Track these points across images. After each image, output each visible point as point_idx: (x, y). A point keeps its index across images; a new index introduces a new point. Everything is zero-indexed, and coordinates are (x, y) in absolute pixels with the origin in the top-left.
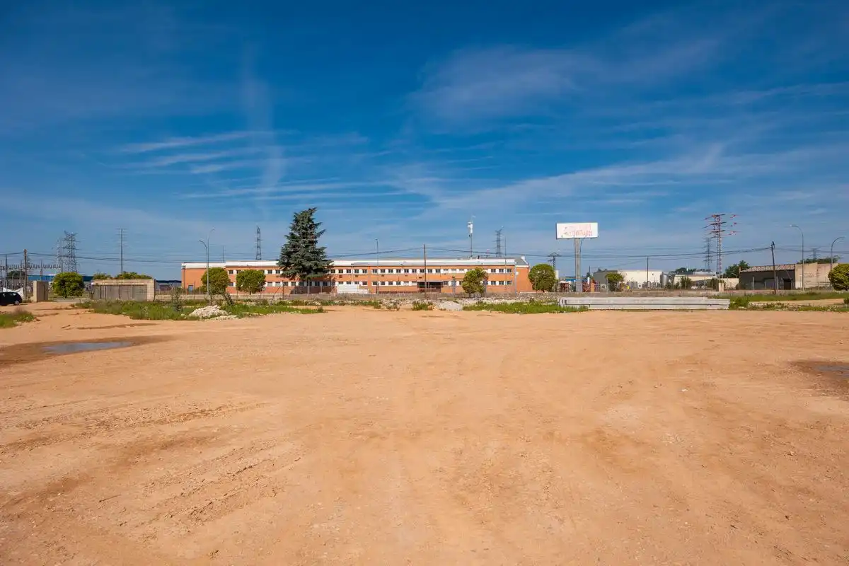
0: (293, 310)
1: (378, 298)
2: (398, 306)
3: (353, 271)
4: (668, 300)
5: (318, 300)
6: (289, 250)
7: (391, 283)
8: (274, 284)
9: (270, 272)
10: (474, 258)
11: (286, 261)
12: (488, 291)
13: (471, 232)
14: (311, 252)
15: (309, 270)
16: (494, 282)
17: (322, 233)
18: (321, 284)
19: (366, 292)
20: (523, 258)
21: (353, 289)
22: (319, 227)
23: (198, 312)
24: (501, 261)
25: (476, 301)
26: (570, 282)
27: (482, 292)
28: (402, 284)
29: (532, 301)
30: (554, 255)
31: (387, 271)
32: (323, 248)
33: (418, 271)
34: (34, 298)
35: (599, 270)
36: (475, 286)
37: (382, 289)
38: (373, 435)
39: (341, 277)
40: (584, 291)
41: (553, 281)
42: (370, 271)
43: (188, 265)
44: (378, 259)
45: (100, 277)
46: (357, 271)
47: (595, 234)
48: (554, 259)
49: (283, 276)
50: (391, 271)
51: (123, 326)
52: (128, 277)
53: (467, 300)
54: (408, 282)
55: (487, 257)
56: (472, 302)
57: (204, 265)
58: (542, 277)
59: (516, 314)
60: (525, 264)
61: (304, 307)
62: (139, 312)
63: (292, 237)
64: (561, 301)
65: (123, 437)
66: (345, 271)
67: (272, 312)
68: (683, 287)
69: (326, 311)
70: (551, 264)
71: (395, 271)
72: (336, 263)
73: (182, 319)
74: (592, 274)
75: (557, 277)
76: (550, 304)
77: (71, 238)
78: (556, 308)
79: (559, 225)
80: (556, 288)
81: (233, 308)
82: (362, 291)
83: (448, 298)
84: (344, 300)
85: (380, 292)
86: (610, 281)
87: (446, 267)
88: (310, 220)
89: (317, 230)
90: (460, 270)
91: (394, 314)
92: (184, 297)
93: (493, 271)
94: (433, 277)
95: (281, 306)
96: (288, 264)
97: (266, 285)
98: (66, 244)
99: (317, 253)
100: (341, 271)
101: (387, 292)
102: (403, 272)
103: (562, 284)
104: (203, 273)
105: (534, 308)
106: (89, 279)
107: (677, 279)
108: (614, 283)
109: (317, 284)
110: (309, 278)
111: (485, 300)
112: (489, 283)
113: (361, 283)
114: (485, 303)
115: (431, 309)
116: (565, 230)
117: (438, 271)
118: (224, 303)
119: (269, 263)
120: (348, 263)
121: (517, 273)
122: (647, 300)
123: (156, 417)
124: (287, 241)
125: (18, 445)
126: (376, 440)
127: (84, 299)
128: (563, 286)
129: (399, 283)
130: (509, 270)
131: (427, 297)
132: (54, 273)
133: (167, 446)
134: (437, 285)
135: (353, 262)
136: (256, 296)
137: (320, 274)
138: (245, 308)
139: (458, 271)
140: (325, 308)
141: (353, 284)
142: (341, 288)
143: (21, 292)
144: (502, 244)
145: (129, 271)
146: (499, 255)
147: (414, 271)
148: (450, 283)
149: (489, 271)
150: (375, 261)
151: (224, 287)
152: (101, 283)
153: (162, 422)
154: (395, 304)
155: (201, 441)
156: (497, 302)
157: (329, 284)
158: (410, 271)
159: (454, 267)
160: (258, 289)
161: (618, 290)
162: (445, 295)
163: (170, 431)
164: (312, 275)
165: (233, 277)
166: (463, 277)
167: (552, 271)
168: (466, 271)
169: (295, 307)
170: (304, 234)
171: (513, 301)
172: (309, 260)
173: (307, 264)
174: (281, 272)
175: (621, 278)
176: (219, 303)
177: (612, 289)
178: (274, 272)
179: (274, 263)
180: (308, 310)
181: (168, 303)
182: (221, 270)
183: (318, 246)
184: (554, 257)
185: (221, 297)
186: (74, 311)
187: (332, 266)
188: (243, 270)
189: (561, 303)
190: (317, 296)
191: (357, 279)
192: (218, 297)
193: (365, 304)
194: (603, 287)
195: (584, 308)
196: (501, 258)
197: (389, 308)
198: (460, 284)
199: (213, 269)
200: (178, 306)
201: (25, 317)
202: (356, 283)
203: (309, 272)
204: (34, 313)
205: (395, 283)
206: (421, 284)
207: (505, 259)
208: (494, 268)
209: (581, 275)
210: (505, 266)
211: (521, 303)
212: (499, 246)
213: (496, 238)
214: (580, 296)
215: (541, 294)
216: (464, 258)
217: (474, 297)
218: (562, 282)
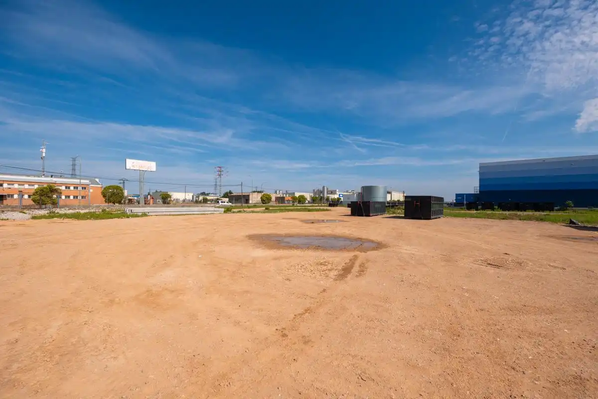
4: (196, 209)
10: (47, 176)
12: (61, 203)
13: (44, 155)
16: (67, 197)
20: (97, 180)
24: (76, 181)
25: (49, 211)
26: (136, 198)
27: (55, 204)
29: (104, 211)
30: (124, 179)
35: (156, 191)
36: (47, 199)
40: (146, 204)
41: (122, 196)
47: (154, 169)
48: (124, 183)
53: (36, 211)
55: (61, 177)
56: (42, 212)
58: (113, 194)
59: (89, 220)
60: (99, 184)
64: (128, 210)
68: (204, 202)
70: (121, 186)
74: (151, 193)
75: (126, 193)
76: (119, 212)
78: (124, 215)
80: (125, 202)
83: (13, 209)
86: (163, 198)
87: (11, 182)
90: (29, 185)
93: (68, 188)
103: (129, 199)
105: (106, 215)
107: (201, 198)
108: (165, 199)
111: (57, 210)
112: (63, 197)
114: (58, 213)
116: (131, 164)
121: (91, 191)
122: (185, 209)
128: (130, 201)
130: (84, 188)
139: (26, 186)
144: (77, 168)
146: (73, 176)
148: (16, 196)
149: (63, 188)
156: (71, 211)
159: (21, 183)
161: (168, 203)
162: (7, 206)
166: (33, 191)
167: (122, 190)
168: (36, 186)
171: (87, 211)
175: (170, 197)
177: (164, 203)
184: (124, 181)
189: (128, 212)
194: (159, 201)
195: (144, 215)
196: (75, 178)
198: (29, 196)
207: (80, 179)
208: (69, 185)
209: (144, 194)
210: (80, 184)
211: (94, 212)
212: (74, 170)
213: (71, 163)
214: (143, 207)
215: (112, 206)
216: (34, 176)
217: (45, 208)
218: (129, 198)
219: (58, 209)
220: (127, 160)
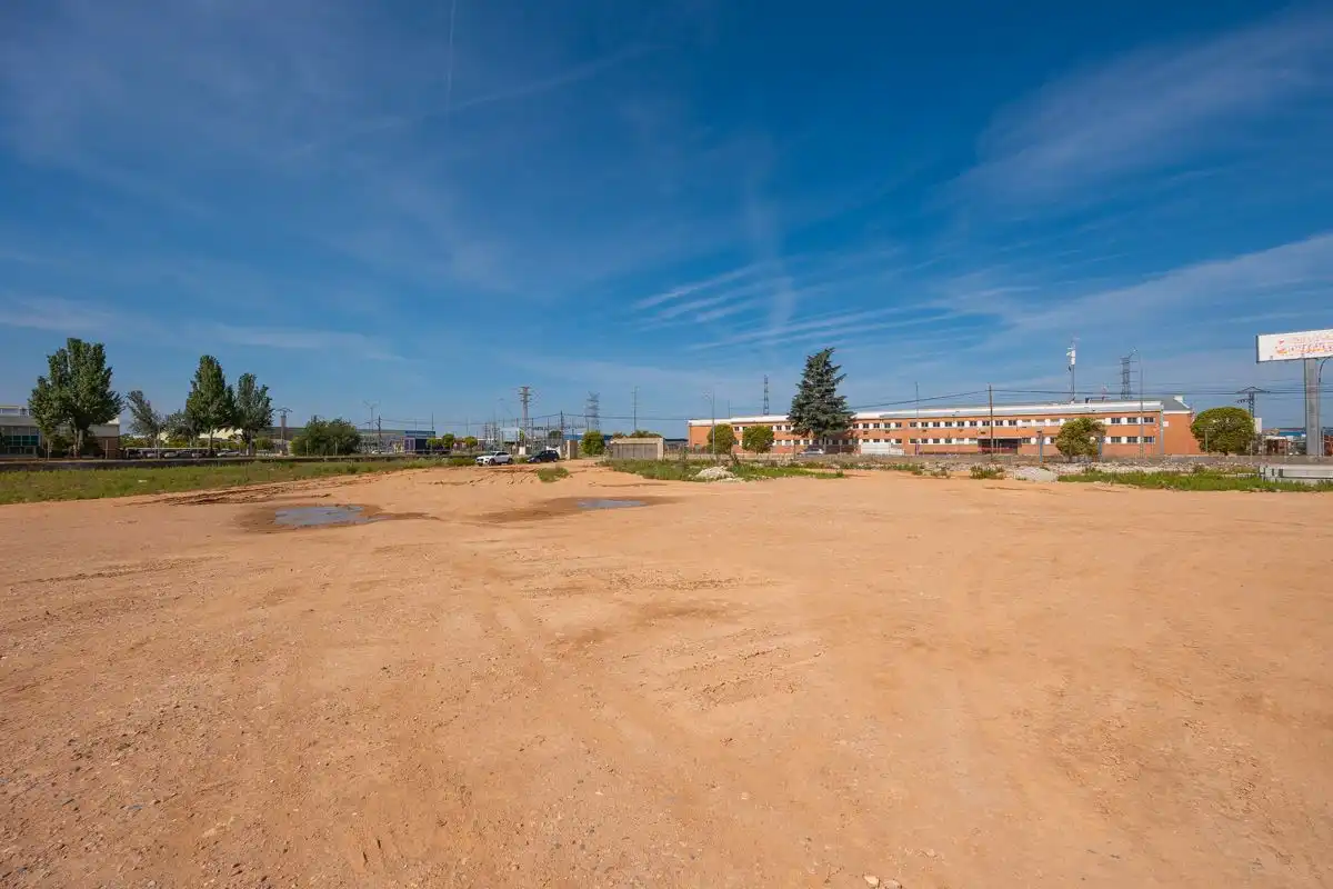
0: (807, 473)
1: (919, 461)
2: (948, 472)
3: (882, 426)
5: (836, 462)
6: (802, 401)
7: (936, 441)
8: (783, 443)
9: (779, 428)
10: (1078, 402)
11: (798, 415)
12: (1105, 452)
13: (1073, 362)
14: (828, 404)
15: (825, 425)
16: (1116, 439)
17: (841, 378)
18: (840, 442)
19: (900, 452)
20: (1179, 399)
21: (882, 448)
22: (839, 370)
23: (704, 473)
24: (1131, 406)
25: (1081, 468)
26: (1290, 438)
27: (1094, 454)
28: (954, 441)
29: (1197, 470)
30: (1251, 390)
31: (931, 425)
32: (844, 397)
33: (980, 424)
34: (568, 456)
36: (1079, 445)
37: (923, 447)
38: (918, 644)
39: (866, 433)
40: (1328, 454)
41: (1249, 435)
42: (906, 424)
43: (694, 422)
44: (918, 409)
45: (619, 436)
46: (887, 425)
48: (1252, 399)
49: (794, 432)
50: (937, 425)
51: (637, 485)
52: (641, 435)
53: (1064, 466)
54: (963, 439)
55: (1103, 400)
56: (1073, 469)
57: (709, 422)
58: (1222, 430)
59: (1164, 491)
60: (1185, 409)
61: (821, 471)
62: (651, 472)
63: (805, 386)
64: (1268, 472)
65: (642, 597)
66: (871, 426)
67: (782, 476)
69: (847, 476)
70: (1245, 407)
71: (942, 424)
72: (860, 415)
73: (690, 480)
75: (1258, 428)
76: (1244, 475)
77: (594, 399)
78: (1256, 483)
79: (1262, 339)
80: (1256, 451)
81: (740, 469)
82: (893, 451)
83: (1031, 462)
84: (871, 462)
85: (921, 453)
87: (1027, 417)
88: (826, 364)
89: (835, 376)
90: (1052, 420)
91: (943, 483)
92: (691, 457)
93: (1116, 420)
94: (1005, 431)
95: (792, 469)
96: (800, 419)
97: (774, 444)
98: (590, 404)
99: (835, 404)
100: (866, 426)
101: (933, 453)
102: (955, 425)
103: (1269, 441)
104: (708, 431)
105: (1200, 481)
106: (609, 438)
109: (835, 442)
110: (825, 435)
111: (1099, 467)
112: (1108, 440)
113: (893, 441)
114: (1100, 472)
115: (1001, 478)
116: (1272, 346)
117: (1013, 423)
118: (730, 463)
119: (778, 418)
120: (876, 415)
121: (1166, 424)
123: (670, 580)
124: (798, 391)
125: (559, 591)
126: (922, 651)
127: (604, 458)
128: (1273, 447)
129: (948, 441)
130: (1150, 420)
131: (993, 460)
132: (581, 432)
133: (680, 613)
134: (1011, 444)
135: (882, 413)
136: (765, 456)
137: (839, 430)
138: (752, 469)
139: (1048, 422)
140: (845, 472)
141: (882, 442)
142: (867, 448)
143: (558, 450)
144: (1132, 377)
145: (642, 429)
146: (1126, 395)
147: (973, 424)
148: (1033, 441)
149: (1108, 421)
150: (914, 412)
151: (730, 445)
152: (619, 441)
153: (674, 587)
154: (943, 469)
155: (711, 614)
156: (1123, 470)
157: (850, 442)
158: (967, 424)
159: (1041, 418)
160: (765, 448)
162: (1023, 458)
163: (682, 598)
164: (828, 432)
165: (739, 434)
166: (1058, 431)
167: (1246, 419)
168: (1062, 422)
169: (808, 470)
170: (819, 381)
171: (1156, 469)
172: (825, 412)
173: (823, 418)
174: (792, 428)
176: (725, 463)
178: (784, 428)
179: (784, 418)
180: (824, 474)
181: (676, 462)
182: (726, 427)
183: (836, 395)
184: (1250, 394)
185: (727, 457)
186: (598, 469)
187: (855, 420)
188: (749, 426)
189: (1268, 474)
190: (835, 457)
191: (887, 436)
192: (723, 457)
193: (900, 469)
195: (1328, 486)
196: (1131, 400)
197: (935, 475)
198: (1052, 440)
199: (719, 426)
200: (685, 466)
201: (561, 473)
202: (886, 441)
203: (825, 428)
204: (569, 470)
205: (942, 441)
206: (985, 443)
207: (1141, 400)
208: (1118, 416)
209: (1321, 426)
210: (1141, 412)
211: (1174, 473)
212: (1126, 382)
213: (1121, 368)
214: (1319, 462)
215: (1221, 460)
216: (1060, 403)
217: (1079, 461)
218: (1269, 437)
219: (1100, 464)
220: (1260, 337)
